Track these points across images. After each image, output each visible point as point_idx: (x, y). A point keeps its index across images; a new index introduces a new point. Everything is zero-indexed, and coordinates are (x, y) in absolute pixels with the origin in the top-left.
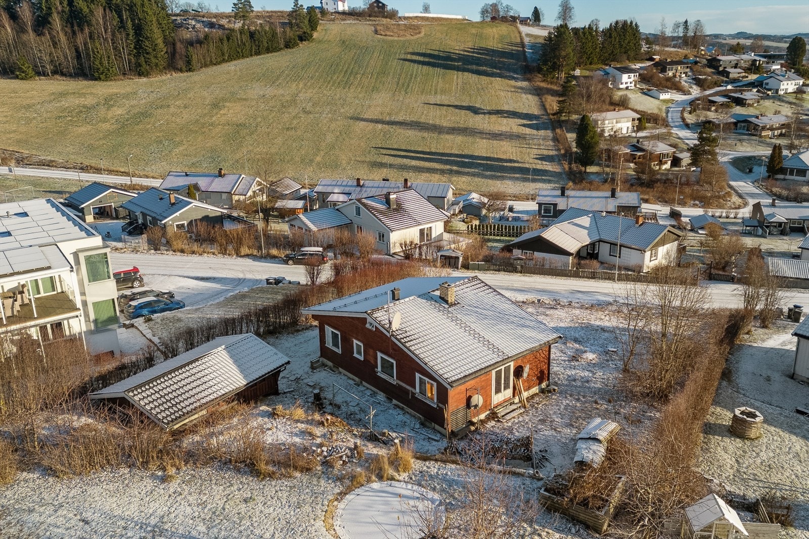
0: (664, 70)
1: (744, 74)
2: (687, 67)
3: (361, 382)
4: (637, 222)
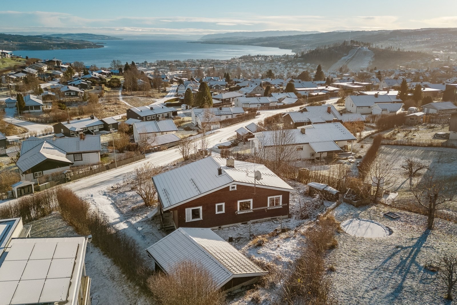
3: (220, 228)
4: (81, 138)
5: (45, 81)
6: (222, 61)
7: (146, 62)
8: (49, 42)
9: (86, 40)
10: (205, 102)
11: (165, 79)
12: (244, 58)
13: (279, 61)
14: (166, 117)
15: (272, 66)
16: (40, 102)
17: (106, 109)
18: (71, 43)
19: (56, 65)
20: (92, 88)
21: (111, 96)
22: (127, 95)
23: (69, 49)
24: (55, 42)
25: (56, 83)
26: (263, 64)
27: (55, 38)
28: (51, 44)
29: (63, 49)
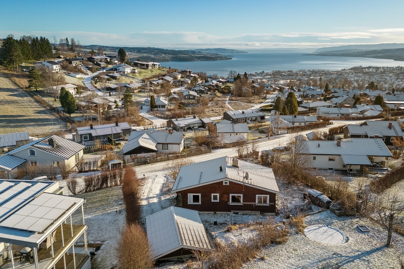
0: (70, 63)
1: (106, 65)
2: (81, 62)
3: (215, 213)
4: (170, 133)
5: (176, 86)
6: (332, 71)
7: (263, 72)
8: (193, 55)
9: (219, 54)
10: (286, 110)
11: (269, 87)
12: (354, 69)
13: (391, 72)
14: (254, 120)
15: (383, 77)
16: (166, 102)
17: (212, 110)
18: (208, 56)
19: (188, 74)
20: (207, 93)
21: (219, 101)
22: (233, 100)
23: (206, 61)
24: (197, 55)
25: (184, 88)
26: (373, 75)
27: (197, 52)
28: (194, 57)
29: (202, 61)
